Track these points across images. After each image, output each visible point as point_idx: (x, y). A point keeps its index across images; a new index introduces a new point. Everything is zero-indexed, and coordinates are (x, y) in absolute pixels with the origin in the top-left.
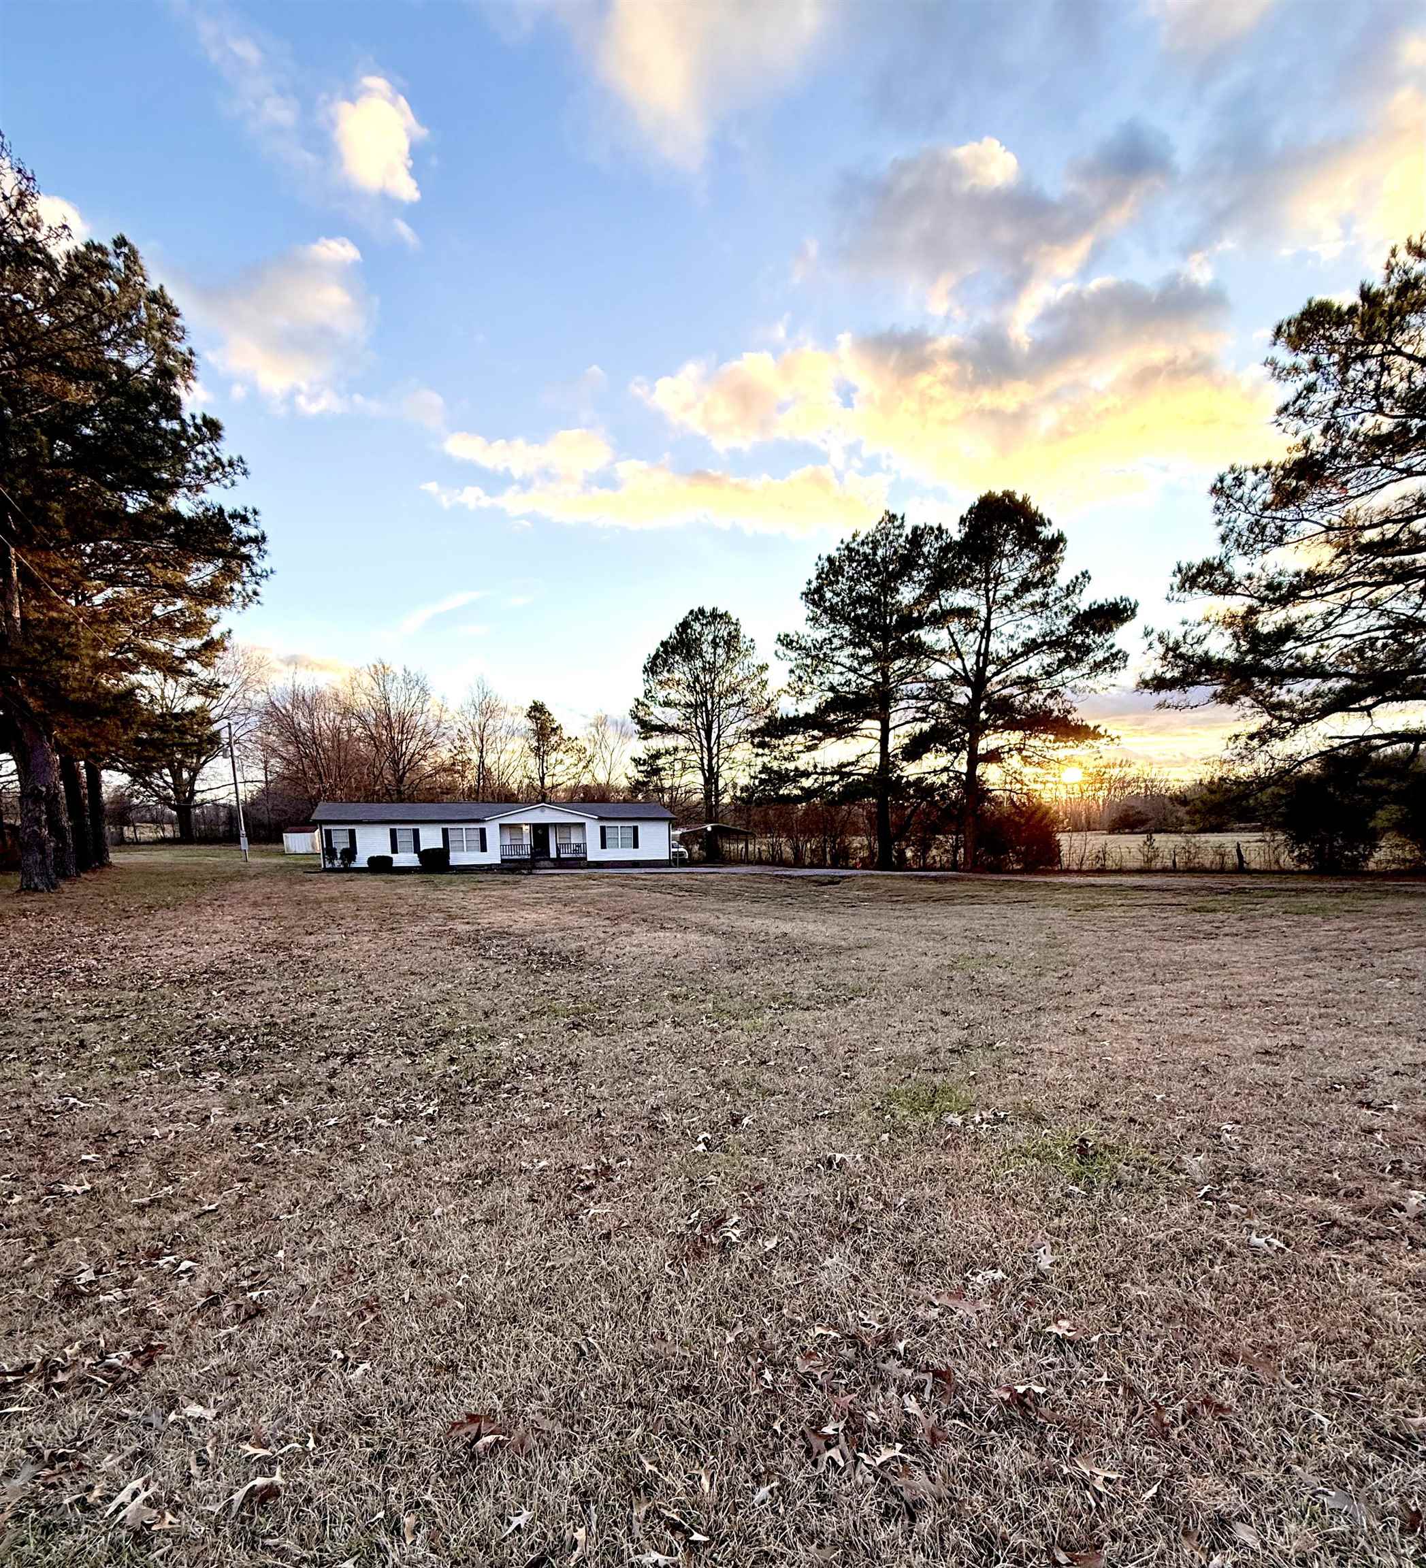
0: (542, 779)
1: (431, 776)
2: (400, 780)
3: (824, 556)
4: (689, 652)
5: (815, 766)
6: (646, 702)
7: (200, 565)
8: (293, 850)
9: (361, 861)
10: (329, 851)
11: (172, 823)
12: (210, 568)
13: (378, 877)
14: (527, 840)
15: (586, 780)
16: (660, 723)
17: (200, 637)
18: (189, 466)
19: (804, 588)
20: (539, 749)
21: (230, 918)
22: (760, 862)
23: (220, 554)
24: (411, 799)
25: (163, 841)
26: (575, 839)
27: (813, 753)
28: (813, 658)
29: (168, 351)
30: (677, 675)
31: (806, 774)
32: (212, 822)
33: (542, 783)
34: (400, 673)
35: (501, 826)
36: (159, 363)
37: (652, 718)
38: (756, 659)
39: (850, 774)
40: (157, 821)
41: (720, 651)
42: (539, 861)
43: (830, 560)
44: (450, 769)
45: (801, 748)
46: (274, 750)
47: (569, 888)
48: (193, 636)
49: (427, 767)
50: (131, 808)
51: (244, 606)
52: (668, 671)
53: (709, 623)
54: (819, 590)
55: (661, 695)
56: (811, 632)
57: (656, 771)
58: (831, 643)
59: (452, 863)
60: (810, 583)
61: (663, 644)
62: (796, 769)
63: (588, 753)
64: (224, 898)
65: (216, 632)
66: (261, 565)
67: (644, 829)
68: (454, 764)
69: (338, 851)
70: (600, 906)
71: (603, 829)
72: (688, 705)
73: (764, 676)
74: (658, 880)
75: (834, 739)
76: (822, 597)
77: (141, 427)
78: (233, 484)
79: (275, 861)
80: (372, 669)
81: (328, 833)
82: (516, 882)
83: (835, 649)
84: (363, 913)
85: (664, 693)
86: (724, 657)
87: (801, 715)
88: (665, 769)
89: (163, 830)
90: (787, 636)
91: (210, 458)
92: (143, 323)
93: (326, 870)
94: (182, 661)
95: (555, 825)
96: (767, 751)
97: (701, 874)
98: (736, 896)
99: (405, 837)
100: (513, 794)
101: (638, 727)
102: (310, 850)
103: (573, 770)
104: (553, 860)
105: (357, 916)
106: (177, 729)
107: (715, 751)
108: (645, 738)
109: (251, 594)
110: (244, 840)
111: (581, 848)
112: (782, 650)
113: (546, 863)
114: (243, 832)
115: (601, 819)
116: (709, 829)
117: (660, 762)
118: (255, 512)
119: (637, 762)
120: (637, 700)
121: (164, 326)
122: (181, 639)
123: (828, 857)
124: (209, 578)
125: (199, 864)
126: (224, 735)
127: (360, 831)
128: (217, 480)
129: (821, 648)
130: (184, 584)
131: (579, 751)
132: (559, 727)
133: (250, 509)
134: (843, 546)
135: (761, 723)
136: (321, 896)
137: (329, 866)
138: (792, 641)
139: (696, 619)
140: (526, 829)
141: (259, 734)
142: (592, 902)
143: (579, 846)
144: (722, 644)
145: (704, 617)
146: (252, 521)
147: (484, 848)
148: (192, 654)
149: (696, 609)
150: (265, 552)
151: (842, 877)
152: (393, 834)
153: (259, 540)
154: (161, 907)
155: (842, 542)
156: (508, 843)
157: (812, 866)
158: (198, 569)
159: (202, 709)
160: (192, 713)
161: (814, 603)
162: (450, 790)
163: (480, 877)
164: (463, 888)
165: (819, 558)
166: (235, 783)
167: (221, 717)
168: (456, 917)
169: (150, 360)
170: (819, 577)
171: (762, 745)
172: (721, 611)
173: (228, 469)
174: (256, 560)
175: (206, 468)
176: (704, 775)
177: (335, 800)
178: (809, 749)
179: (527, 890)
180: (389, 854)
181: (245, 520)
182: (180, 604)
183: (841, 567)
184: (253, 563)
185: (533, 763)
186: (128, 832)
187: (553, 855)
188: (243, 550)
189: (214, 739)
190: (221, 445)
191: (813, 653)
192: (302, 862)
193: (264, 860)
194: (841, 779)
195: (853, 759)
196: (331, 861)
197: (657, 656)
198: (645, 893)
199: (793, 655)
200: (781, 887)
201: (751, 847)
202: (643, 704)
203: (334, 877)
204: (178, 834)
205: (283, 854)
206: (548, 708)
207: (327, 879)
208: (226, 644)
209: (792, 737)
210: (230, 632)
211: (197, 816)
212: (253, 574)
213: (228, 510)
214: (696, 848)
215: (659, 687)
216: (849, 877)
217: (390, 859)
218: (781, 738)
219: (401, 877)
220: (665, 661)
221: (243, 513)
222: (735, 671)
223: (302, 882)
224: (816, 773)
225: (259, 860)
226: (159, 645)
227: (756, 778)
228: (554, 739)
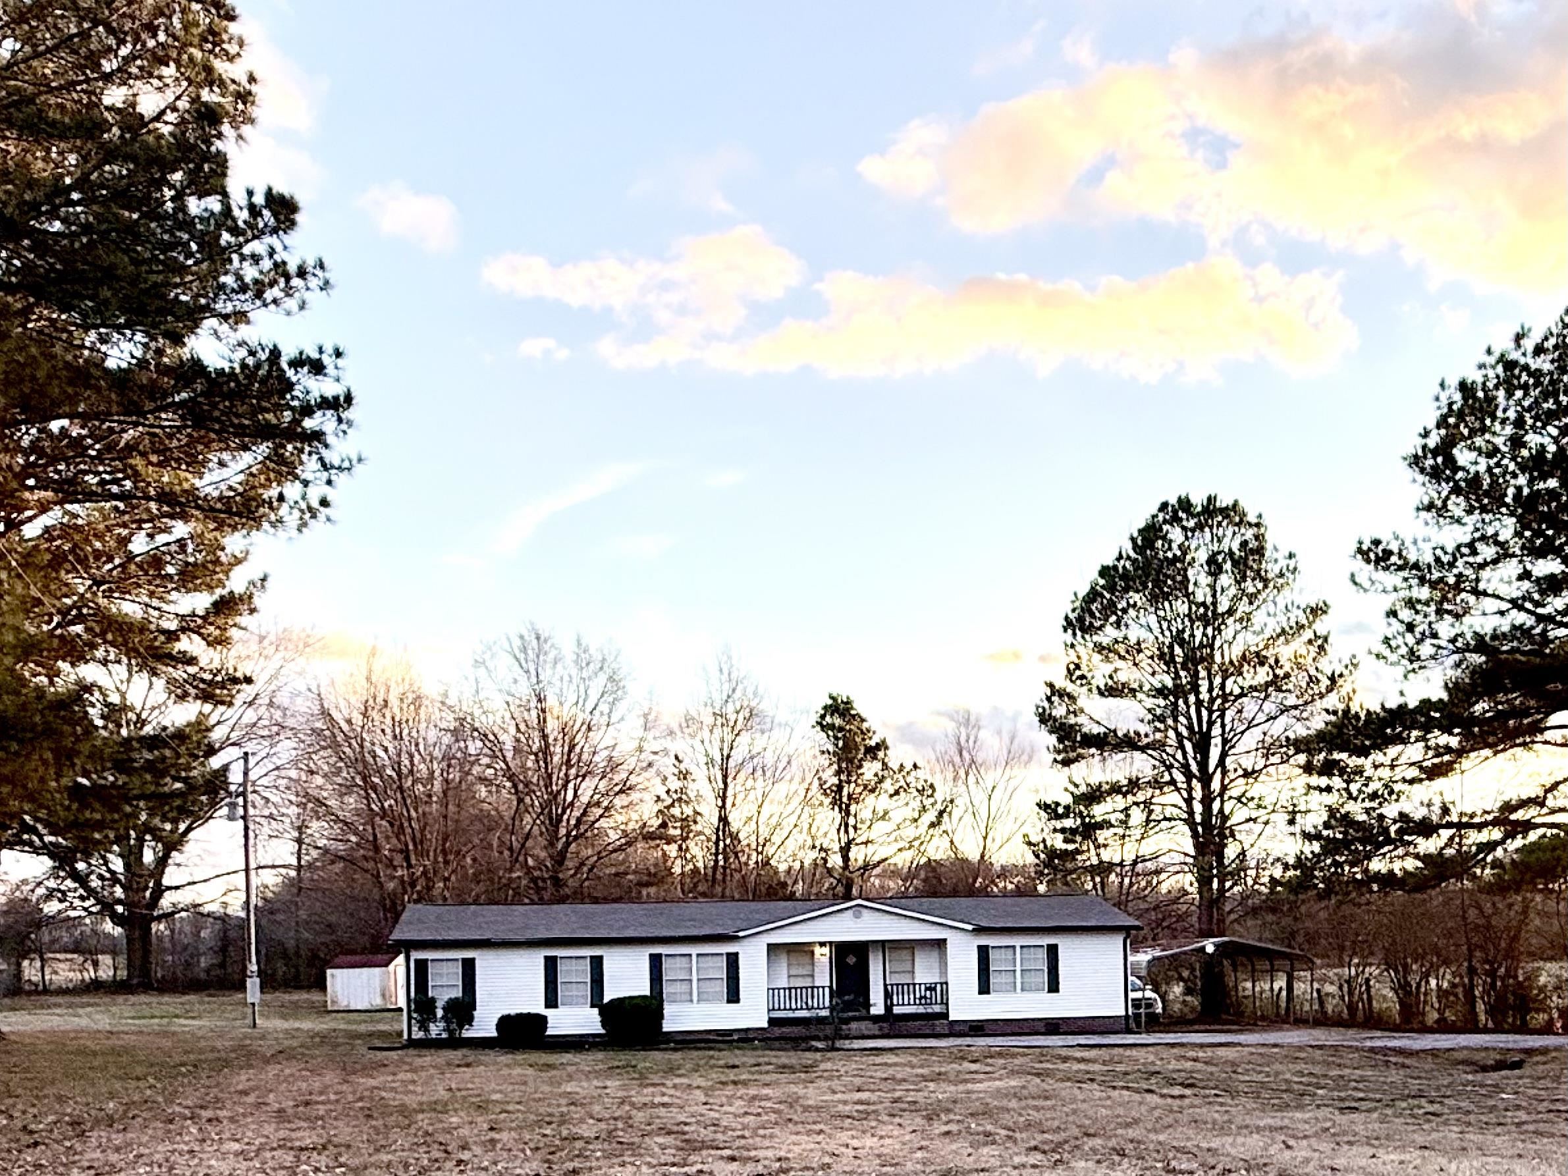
0: (845, 851)
1: (620, 849)
2: (560, 859)
3: (1453, 382)
4: (1157, 584)
5: (1445, 811)
6: (1070, 687)
7: (226, 456)
8: (343, 1004)
9: (484, 1024)
10: (422, 1005)
11: (114, 953)
12: (247, 458)
13: (520, 1057)
14: (823, 977)
15: (938, 850)
16: (1096, 729)
17: (210, 588)
18: (228, 280)
19: (1414, 445)
20: (840, 788)
21: (236, 1146)
22: (1322, 1020)
23: (265, 432)
24: (580, 896)
25: (95, 987)
26: (925, 972)
27: (1440, 783)
28: (1433, 585)
29: (211, 79)
30: (1135, 633)
31: (1426, 828)
32: (189, 953)
33: (846, 858)
34: (568, 650)
35: (772, 948)
36: (196, 100)
37: (1081, 719)
38: (1302, 592)
39: (1527, 826)
40: (86, 948)
41: (1225, 580)
42: (847, 1021)
43: (1463, 387)
44: (658, 836)
45: (1413, 772)
46: (320, 802)
47: (925, 1078)
48: (196, 589)
49: (612, 828)
50: (39, 922)
51: (303, 525)
52: (1118, 625)
53: (1200, 527)
54: (1445, 448)
55: (1100, 671)
56: (1432, 531)
57: (1089, 830)
58: (1474, 552)
59: (668, 1026)
60: (1426, 434)
61: (1104, 572)
62: (1403, 817)
63: (939, 796)
64: (218, 1102)
65: (237, 582)
66: (338, 450)
67: (1071, 951)
68: (664, 825)
69: (440, 1004)
70: (1007, 1119)
71: (983, 952)
72: (1161, 692)
73: (1321, 626)
74: (1111, 1061)
75: (1487, 752)
76: (1451, 462)
77: (154, 213)
78: (302, 307)
79: (306, 1025)
80: (517, 643)
81: (422, 966)
82: (806, 1069)
83: (1483, 566)
84: (504, 1136)
85: (1108, 668)
86: (1233, 591)
87: (1412, 704)
88: (1110, 825)
89: (96, 964)
90: (1377, 542)
91: (267, 264)
92: (176, 38)
93: (412, 1044)
94: (172, 636)
95: (883, 945)
96: (1337, 782)
97: (1202, 1046)
98: (1300, 1097)
99: (574, 972)
100: (784, 885)
101: (1053, 740)
102: (378, 1002)
103: (910, 832)
104: (876, 1019)
105: (493, 1141)
106: (149, 766)
107: (1216, 785)
108: (1066, 763)
109: (315, 504)
110: (253, 984)
111: (937, 990)
112: (1365, 571)
113: (864, 1027)
114: (253, 967)
115: (979, 930)
116: (1210, 949)
117: (1099, 811)
118: (338, 354)
119: (1050, 810)
120: (1051, 686)
121: (213, 36)
122: (174, 595)
123: (1480, 1007)
124: (241, 477)
125: (165, 1034)
126: (235, 776)
127: (487, 964)
128: (275, 301)
129: (1452, 565)
130: (192, 493)
131: (921, 792)
132: (882, 745)
133: (329, 349)
134: (1492, 360)
135: (1319, 723)
136: (411, 1101)
137: (418, 1034)
138: (1388, 553)
139: (1175, 519)
140: (822, 955)
141: (293, 774)
142: (986, 1112)
143: (931, 988)
144: (1228, 566)
145: (1191, 515)
146: (330, 370)
147: (733, 996)
148: (188, 625)
149: (1173, 501)
150: (350, 423)
151: (1529, 1052)
152: (551, 965)
153: (337, 404)
154: (97, 1122)
155: (1489, 352)
156: (783, 982)
157: (1443, 1027)
158: (222, 464)
159: (201, 726)
160: (180, 735)
161: (1435, 474)
162: (658, 876)
163: (727, 1057)
164: (701, 1082)
165: (1442, 385)
166: (247, 870)
167: (227, 743)
168: (705, 1145)
169: (178, 98)
170: (1442, 423)
171: (1328, 768)
172: (1224, 501)
173: (296, 282)
174: (330, 439)
175: (256, 282)
176: (1195, 835)
177: (432, 901)
178: (1434, 773)
179: (835, 1084)
180: (538, 1007)
181: (317, 368)
182: (180, 529)
183: (1490, 400)
184: (327, 446)
185: (829, 818)
186: (31, 971)
187: (878, 1009)
188: (308, 423)
189: (216, 783)
190: (290, 238)
191: (1436, 575)
192: (363, 1028)
193: (286, 1025)
194: (1509, 835)
195: (1535, 791)
196: (424, 1027)
197: (1093, 595)
198: (1096, 1091)
199: (1393, 579)
200: (1395, 1076)
201: (1300, 988)
202: (1062, 694)
203: (428, 1058)
204: (123, 974)
205: (324, 1011)
206: (859, 707)
207: (418, 1061)
208: (257, 601)
209: (1393, 751)
210: (264, 580)
211: (160, 939)
212: (325, 466)
213: (288, 352)
214: (1177, 989)
215: (1097, 657)
216: (1544, 1051)
217: (541, 1020)
218: (1364, 752)
219: (567, 1057)
220: (1110, 608)
221: (315, 355)
222: (1259, 618)
223: (371, 1069)
224: (1449, 825)
225: (278, 1024)
226: (130, 609)
227: (1317, 837)
228: (870, 769)
